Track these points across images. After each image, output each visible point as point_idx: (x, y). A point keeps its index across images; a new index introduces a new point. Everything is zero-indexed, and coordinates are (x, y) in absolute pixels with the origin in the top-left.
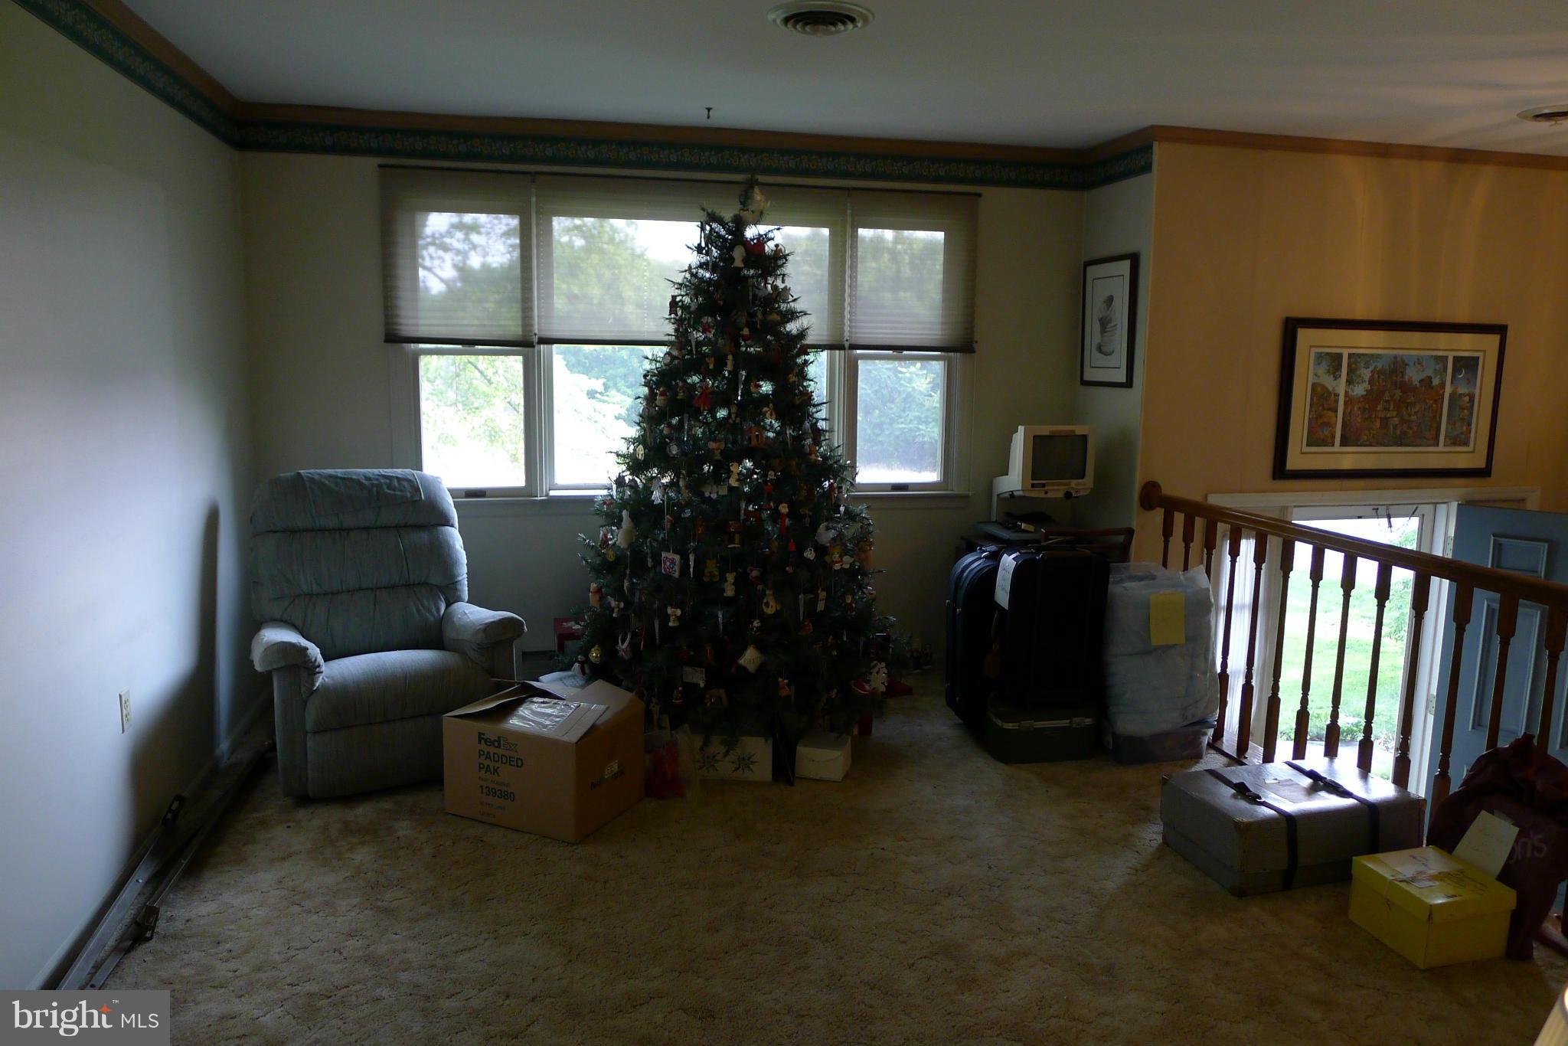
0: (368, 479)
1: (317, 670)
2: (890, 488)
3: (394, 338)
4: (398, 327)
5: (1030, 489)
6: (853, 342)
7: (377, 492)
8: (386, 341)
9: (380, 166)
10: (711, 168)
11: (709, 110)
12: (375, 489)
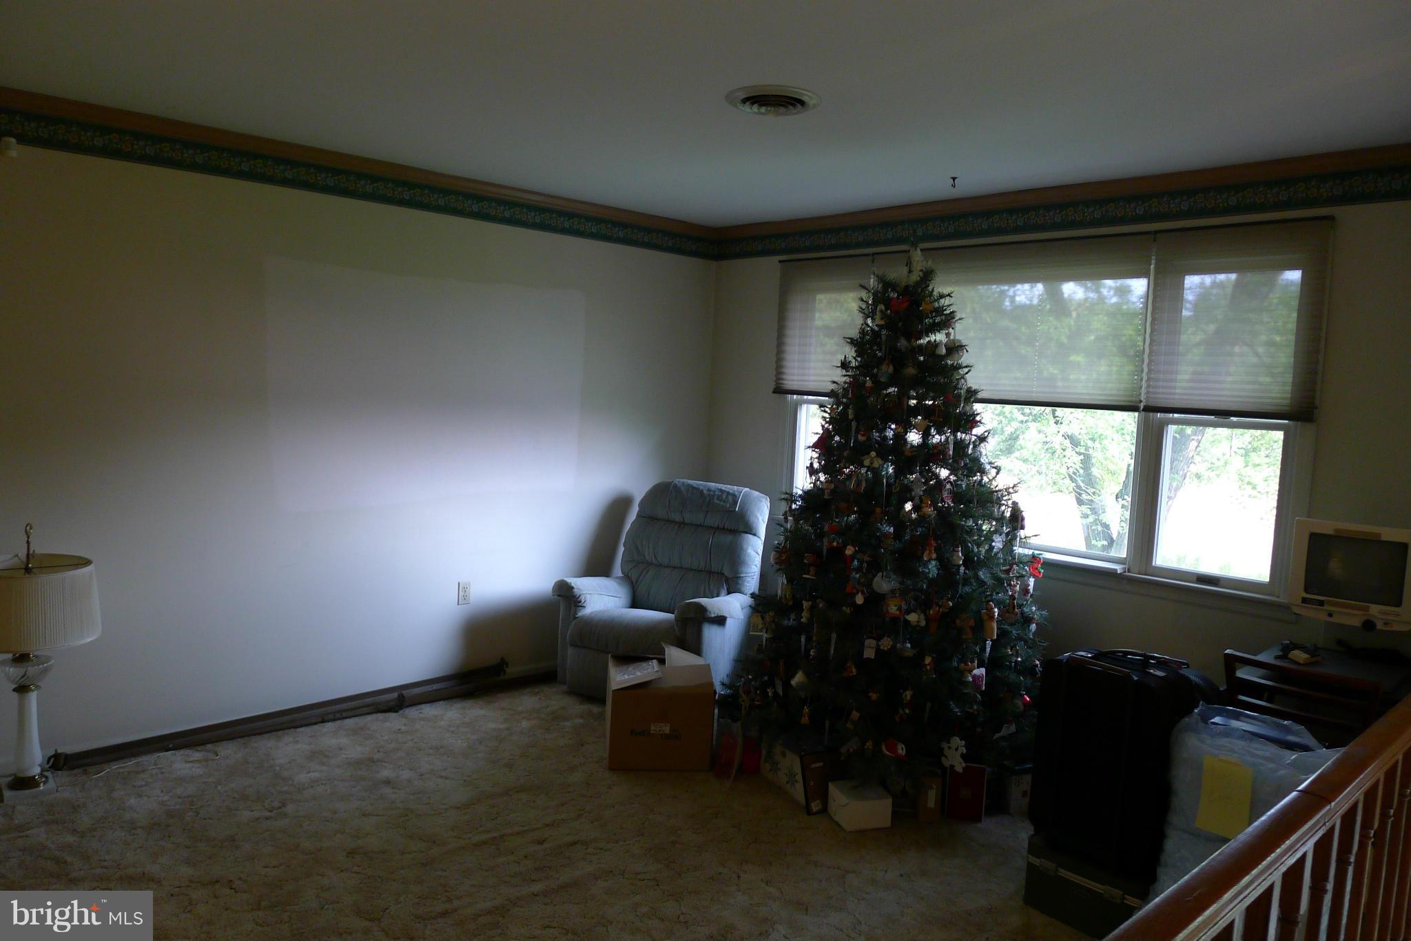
0: (709, 490)
1: (580, 604)
2: (1195, 579)
3: (780, 391)
4: (785, 382)
5: (1300, 604)
6: (1152, 403)
7: (709, 501)
8: (775, 392)
9: (780, 262)
10: (1017, 230)
11: (954, 179)
12: (708, 499)
